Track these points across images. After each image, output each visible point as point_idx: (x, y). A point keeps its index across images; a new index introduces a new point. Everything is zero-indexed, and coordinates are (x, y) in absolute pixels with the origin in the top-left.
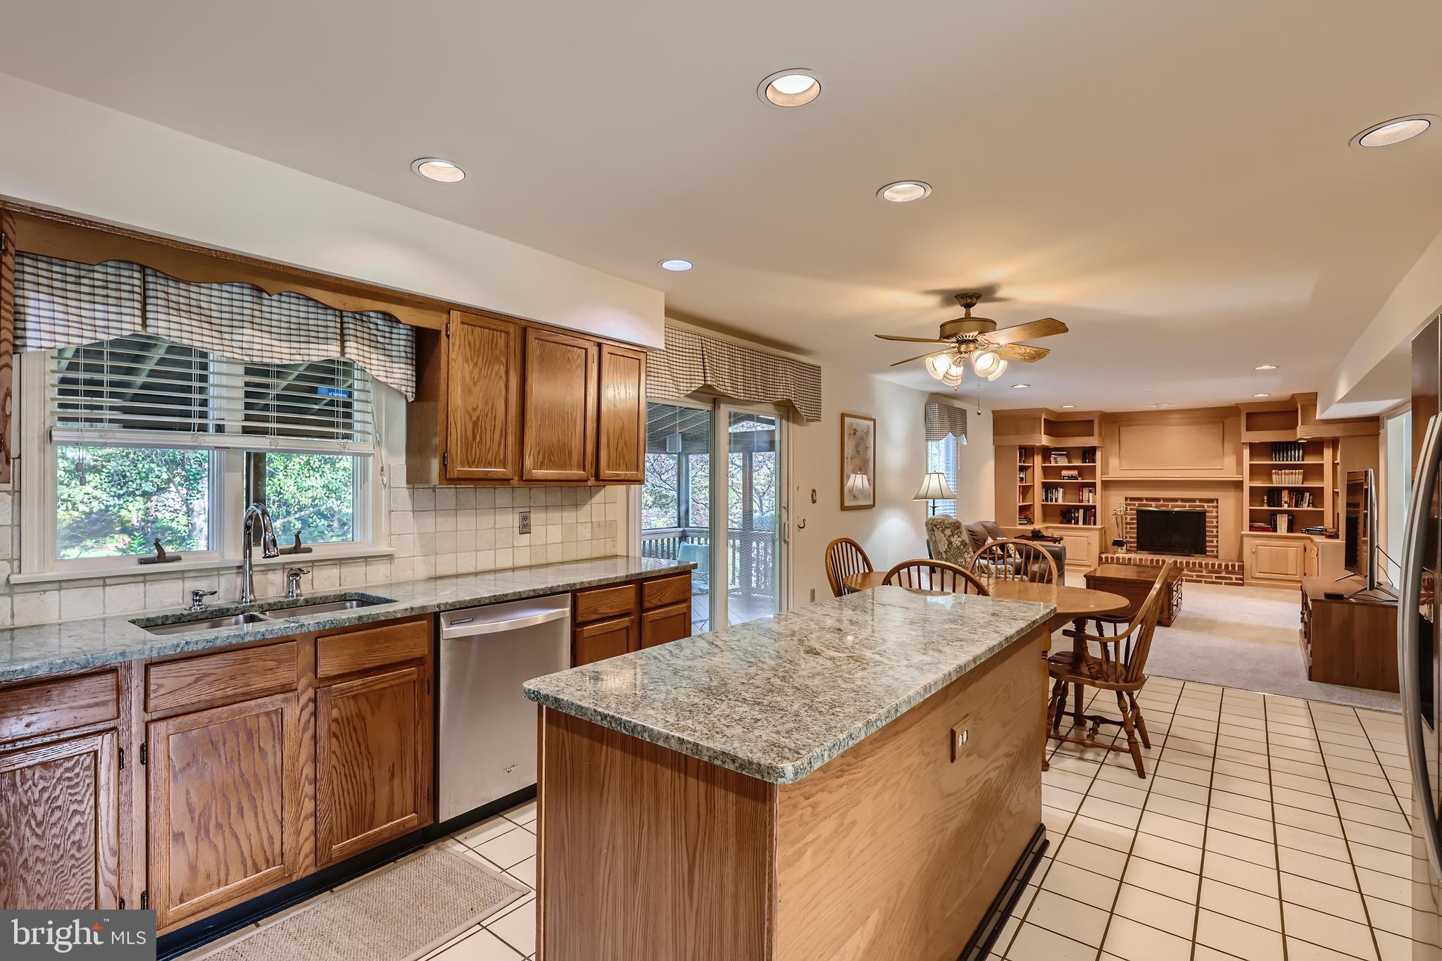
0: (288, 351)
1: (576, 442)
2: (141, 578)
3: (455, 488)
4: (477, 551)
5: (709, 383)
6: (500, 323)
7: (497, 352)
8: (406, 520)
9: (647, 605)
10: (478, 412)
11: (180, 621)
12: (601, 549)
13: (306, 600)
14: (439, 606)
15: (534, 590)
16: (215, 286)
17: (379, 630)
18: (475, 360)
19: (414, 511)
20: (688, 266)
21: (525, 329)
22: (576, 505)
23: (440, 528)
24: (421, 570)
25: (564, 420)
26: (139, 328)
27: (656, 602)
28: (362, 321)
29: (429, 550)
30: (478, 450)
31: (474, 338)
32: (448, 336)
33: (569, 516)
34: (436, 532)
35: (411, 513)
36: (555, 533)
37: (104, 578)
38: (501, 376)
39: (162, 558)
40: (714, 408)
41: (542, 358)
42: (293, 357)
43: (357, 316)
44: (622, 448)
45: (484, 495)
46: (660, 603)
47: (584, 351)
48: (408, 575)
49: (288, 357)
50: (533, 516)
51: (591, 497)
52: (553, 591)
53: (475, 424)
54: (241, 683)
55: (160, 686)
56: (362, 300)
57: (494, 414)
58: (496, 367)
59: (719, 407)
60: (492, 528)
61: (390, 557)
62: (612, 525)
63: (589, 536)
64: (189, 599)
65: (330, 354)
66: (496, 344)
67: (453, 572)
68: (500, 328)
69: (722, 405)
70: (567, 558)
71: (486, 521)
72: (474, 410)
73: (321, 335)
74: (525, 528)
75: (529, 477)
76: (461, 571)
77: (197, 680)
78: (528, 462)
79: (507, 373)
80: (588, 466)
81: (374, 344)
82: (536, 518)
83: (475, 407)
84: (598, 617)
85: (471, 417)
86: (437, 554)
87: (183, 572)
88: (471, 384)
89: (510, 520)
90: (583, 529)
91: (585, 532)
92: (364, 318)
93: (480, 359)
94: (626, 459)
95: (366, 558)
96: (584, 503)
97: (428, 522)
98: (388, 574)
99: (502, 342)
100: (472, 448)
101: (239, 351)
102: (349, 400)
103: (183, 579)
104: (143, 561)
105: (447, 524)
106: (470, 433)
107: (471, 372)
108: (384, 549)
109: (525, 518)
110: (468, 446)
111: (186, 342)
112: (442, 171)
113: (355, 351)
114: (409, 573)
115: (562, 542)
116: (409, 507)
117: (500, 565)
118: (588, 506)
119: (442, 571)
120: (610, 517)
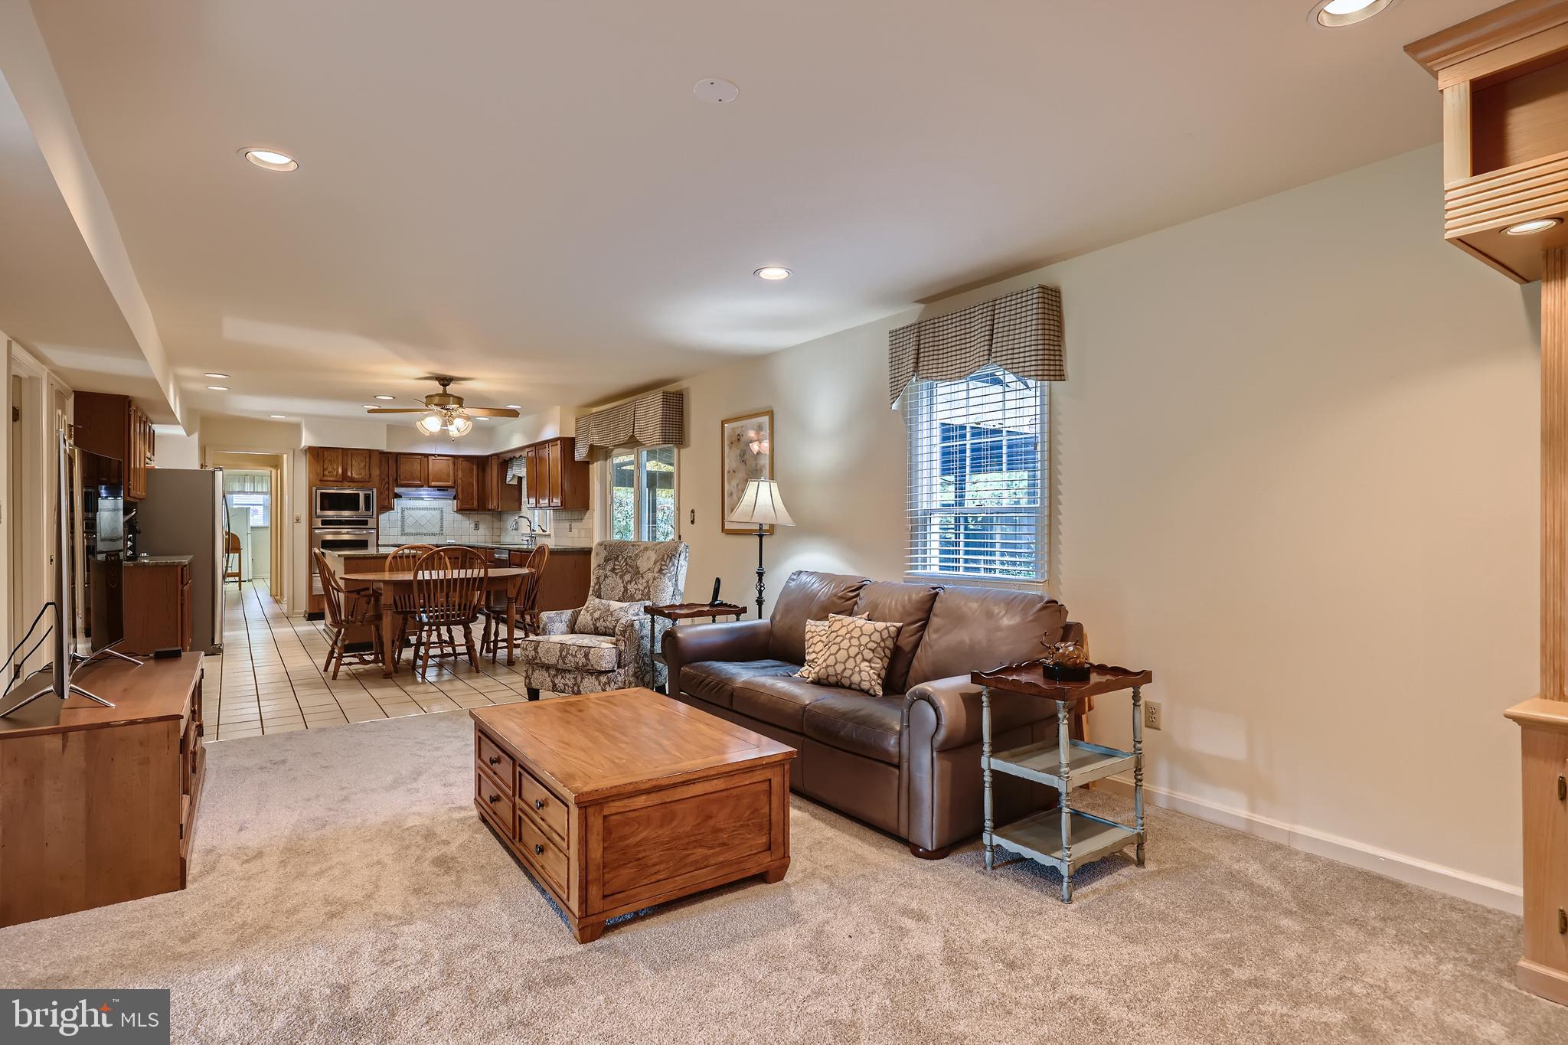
22: (581, 519)
33: (579, 525)
36: (576, 533)
63: (584, 536)
82: (573, 525)
90: (583, 532)
91: (583, 534)
118: (584, 520)
120: (590, 526)
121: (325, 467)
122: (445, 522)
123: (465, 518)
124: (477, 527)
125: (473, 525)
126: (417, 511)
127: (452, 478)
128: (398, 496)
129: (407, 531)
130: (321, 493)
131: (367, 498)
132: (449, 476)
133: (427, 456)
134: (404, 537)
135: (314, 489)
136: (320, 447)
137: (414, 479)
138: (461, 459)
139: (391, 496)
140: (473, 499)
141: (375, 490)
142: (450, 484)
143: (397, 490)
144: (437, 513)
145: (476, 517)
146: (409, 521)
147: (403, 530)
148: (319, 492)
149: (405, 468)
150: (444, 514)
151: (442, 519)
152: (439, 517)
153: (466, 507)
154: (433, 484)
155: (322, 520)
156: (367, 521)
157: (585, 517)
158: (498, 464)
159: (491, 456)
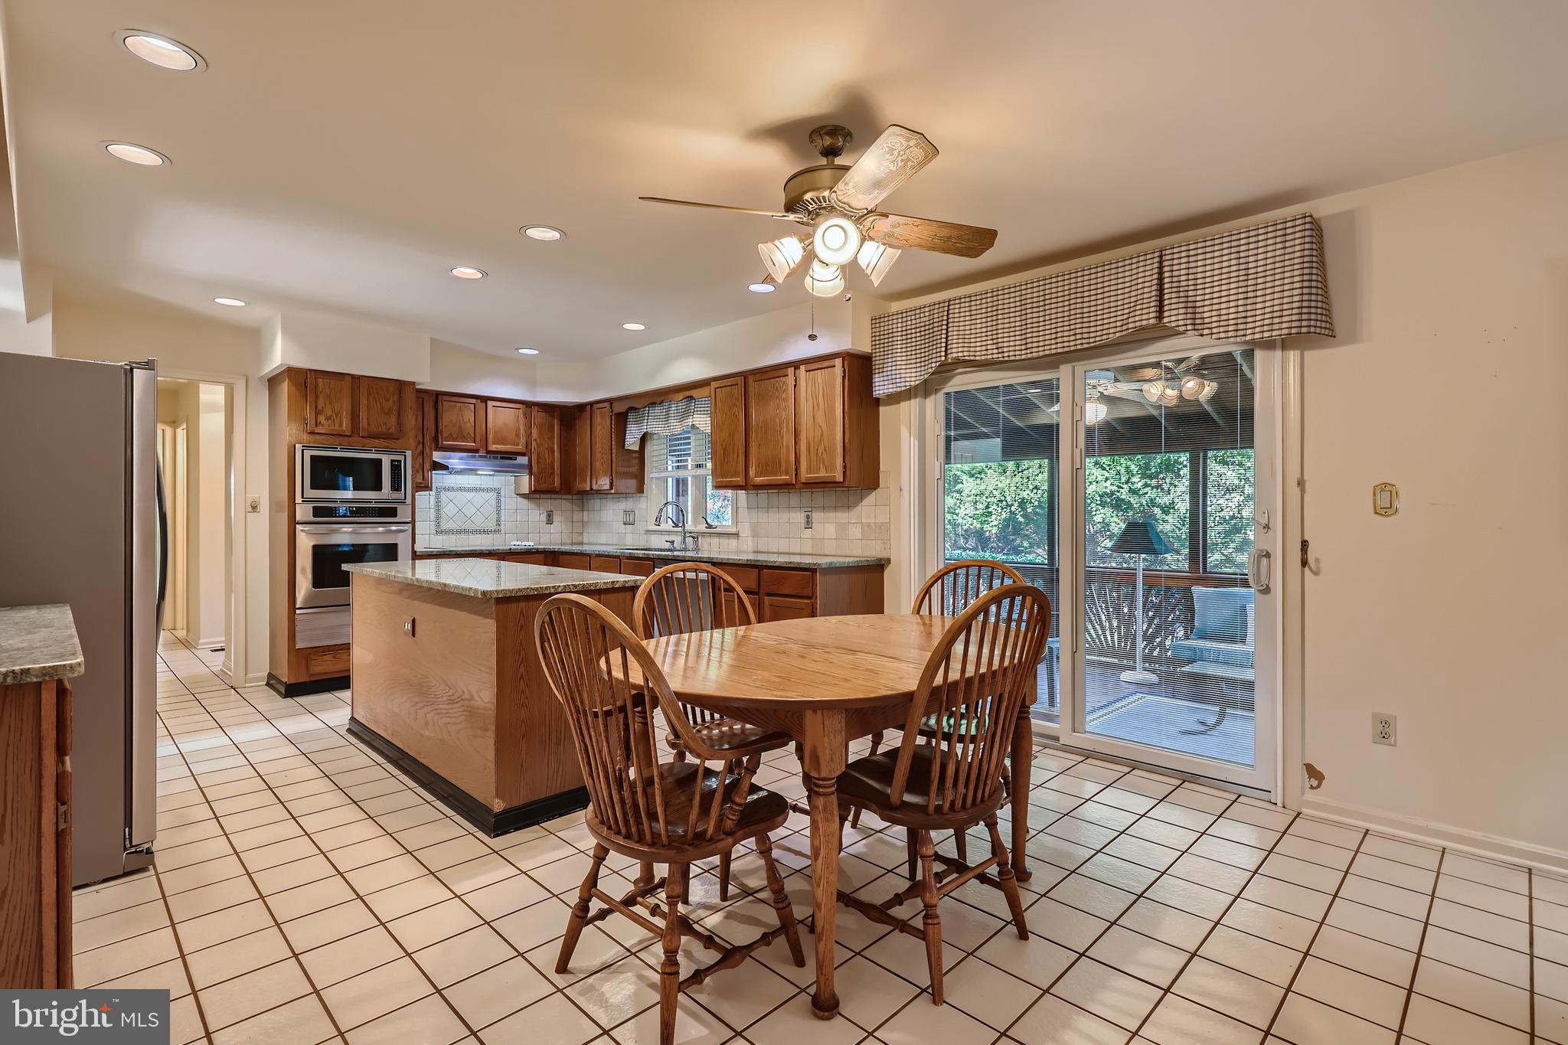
0: (680, 426)
1: (784, 452)
2: (668, 533)
4: (779, 538)
6: (734, 378)
7: (734, 399)
8: (745, 515)
9: (767, 590)
12: (878, 550)
18: (723, 409)
19: (748, 508)
21: (747, 377)
22: (849, 507)
23: (760, 520)
25: (775, 437)
26: (646, 430)
30: (726, 467)
31: (722, 395)
33: (842, 516)
34: (758, 522)
35: (747, 511)
36: (830, 530)
38: (736, 416)
41: (757, 396)
44: (822, 453)
45: (783, 498)
47: (787, 378)
49: (680, 429)
50: (814, 515)
57: (733, 442)
58: (734, 410)
60: (787, 522)
61: (737, 535)
62: (882, 527)
63: (859, 536)
65: (689, 424)
66: (733, 395)
67: (766, 550)
68: (734, 383)
71: (783, 517)
74: (809, 524)
75: (752, 483)
76: (770, 550)
77: (601, 565)
78: (752, 473)
79: (739, 412)
80: (792, 471)
82: (817, 516)
86: (757, 537)
89: (799, 517)
90: (854, 529)
91: (856, 532)
93: (726, 407)
94: (826, 462)
95: (728, 534)
96: (857, 505)
98: (736, 546)
99: (734, 393)
100: (723, 466)
106: (722, 457)
107: (723, 419)
108: (734, 530)
109: (808, 517)
110: (721, 465)
113: (696, 419)
114: (746, 547)
115: (836, 539)
116: (746, 506)
117: (792, 550)
118: (859, 508)
119: (760, 548)
120: (881, 519)
121: (320, 407)
122: (503, 512)
123: (533, 506)
124: (550, 521)
125: (544, 517)
126: (460, 494)
127: (523, 440)
128: (437, 466)
129: (444, 527)
130: (312, 457)
131: (396, 468)
132: (517, 435)
133: (485, 399)
134: (440, 537)
135: (299, 447)
136: (311, 370)
137: (463, 438)
138: (536, 408)
139: (427, 466)
140: (553, 473)
141: (409, 454)
142: (520, 448)
143: (437, 456)
144: (491, 497)
145: (549, 504)
146: (449, 510)
147: (438, 525)
148: (308, 454)
149: (448, 418)
150: (502, 499)
151: (498, 507)
152: (493, 502)
153: (544, 486)
154: (493, 447)
155: (314, 508)
156: (396, 509)
157: (864, 502)
158: (611, 416)
159: (592, 404)
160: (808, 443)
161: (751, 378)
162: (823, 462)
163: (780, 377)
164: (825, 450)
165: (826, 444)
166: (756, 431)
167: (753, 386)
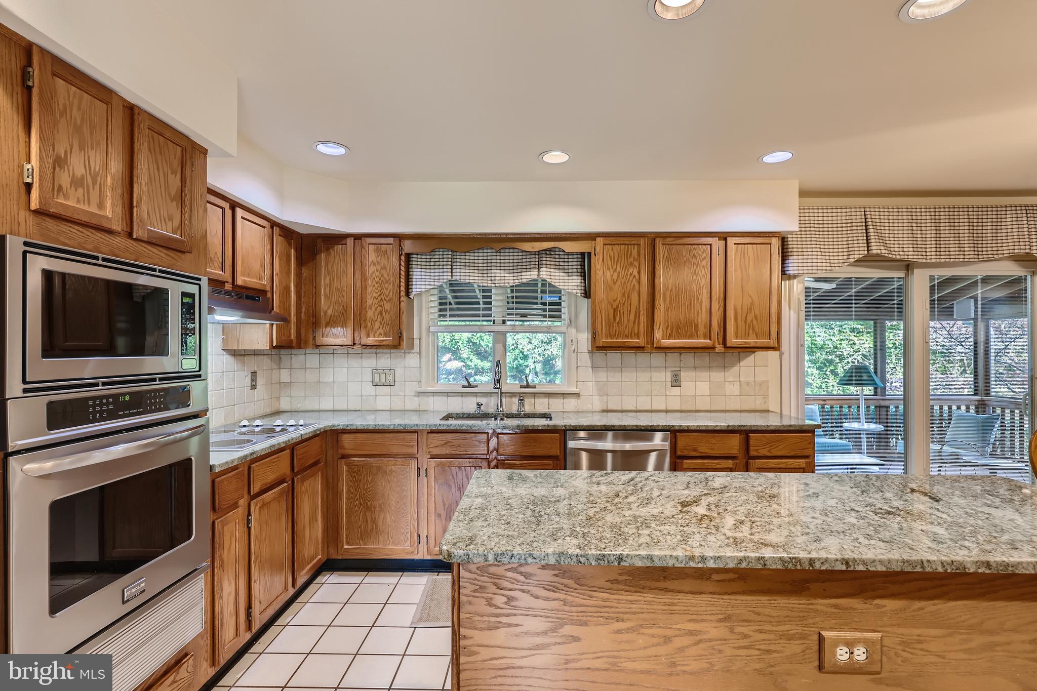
0: (512, 278)
1: (703, 318)
2: (460, 394)
3: (621, 353)
4: (637, 396)
5: (874, 252)
6: (633, 239)
7: (631, 260)
8: (587, 373)
9: (752, 453)
10: (617, 302)
11: (469, 416)
12: (758, 404)
13: (525, 414)
14: (565, 426)
15: (637, 426)
16: (476, 251)
17: (530, 435)
18: (615, 267)
19: (592, 367)
20: (789, 155)
21: (653, 239)
22: (724, 367)
23: (610, 379)
24: (597, 405)
25: (690, 302)
26: (450, 277)
27: (764, 452)
28: (551, 254)
29: (603, 391)
30: (617, 327)
31: (614, 253)
32: (595, 255)
33: (717, 375)
34: (607, 381)
35: (591, 369)
36: (703, 388)
37: (448, 393)
38: (635, 276)
39: (470, 386)
40: (907, 275)
41: (668, 259)
42: (515, 281)
43: (548, 253)
44: (752, 321)
46: (769, 454)
47: (709, 246)
48: (589, 407)
49: (512, 281)
50: (682, 374)
51: (739, 361)
52: (653, 428)
53: (615, 310)
54: (462, 449)
55: (431, 443)
56: (542, 243)
57: (629, 302)
58: (631, 271)
59: (913, 273)
60: (648, 381)
61: (577, 395)
62: (764, 384)
63: (737, 392)
64: (475, 406)
65: (532, 277)
66: (631, 254)
67: (619, 408)
68: (633, 242)
69: (915, 271)
70: (713, 408)
71: (644, 376)
72: (615, 301)
73: (528, 267)
74: (676, 382)
75: (658, 345)
76: (625, 408)
77: (445, 444)
78: (658, 335)
79: (639, 273)
80: (714, 335)
81: (558, 267)
82: (686, 375)
83: (615, 298)
84: (698, 454)
85: (612, 306)
86: (608, 395)
87: (476, 393)
88: (612, 283)
89: (665, 376)
90: (731, 386)
91: (733, 389)
92: (552, 253)
93: (619, 265)
94: (757, 329)
95: (563, 394)
96: (733, 365)
97: (602, 376)
98: (577, 405)
99: (635, 252)
100: (613, 326)
101: (490, 282)
102: (559, 301)
103: (476, 396)
104: (464, 387)
105: (615, 377)
106: (611, 317)
107: (612, 276)
108: (573, 389)
109: (676, 376)
110: (610, 325)
111: (467, 281)
112: (556, 157)
113: (545, 273)
114: (590, 406)
115: (710, 395)
116: (590, 364)
117: (655, 408)
118: (736, 368)
119: (610, 407)
120: (760, 378)
145: (252, 362)
157: (742, 363)
158: (401, 255)
159: (358, 237)
160: (736, 310)
161: (659, 242)
162: (753, 330)
163: (699, 244)
164: (756, 318)
165: (757, 312)
166: (664, 295)
167: (661, 249)
